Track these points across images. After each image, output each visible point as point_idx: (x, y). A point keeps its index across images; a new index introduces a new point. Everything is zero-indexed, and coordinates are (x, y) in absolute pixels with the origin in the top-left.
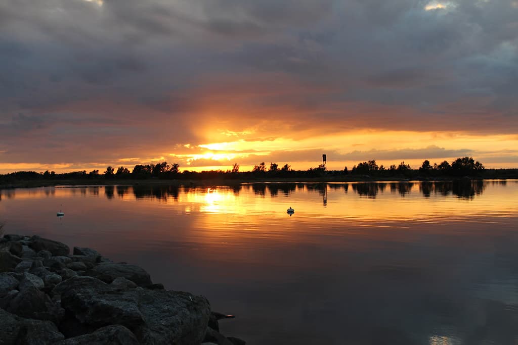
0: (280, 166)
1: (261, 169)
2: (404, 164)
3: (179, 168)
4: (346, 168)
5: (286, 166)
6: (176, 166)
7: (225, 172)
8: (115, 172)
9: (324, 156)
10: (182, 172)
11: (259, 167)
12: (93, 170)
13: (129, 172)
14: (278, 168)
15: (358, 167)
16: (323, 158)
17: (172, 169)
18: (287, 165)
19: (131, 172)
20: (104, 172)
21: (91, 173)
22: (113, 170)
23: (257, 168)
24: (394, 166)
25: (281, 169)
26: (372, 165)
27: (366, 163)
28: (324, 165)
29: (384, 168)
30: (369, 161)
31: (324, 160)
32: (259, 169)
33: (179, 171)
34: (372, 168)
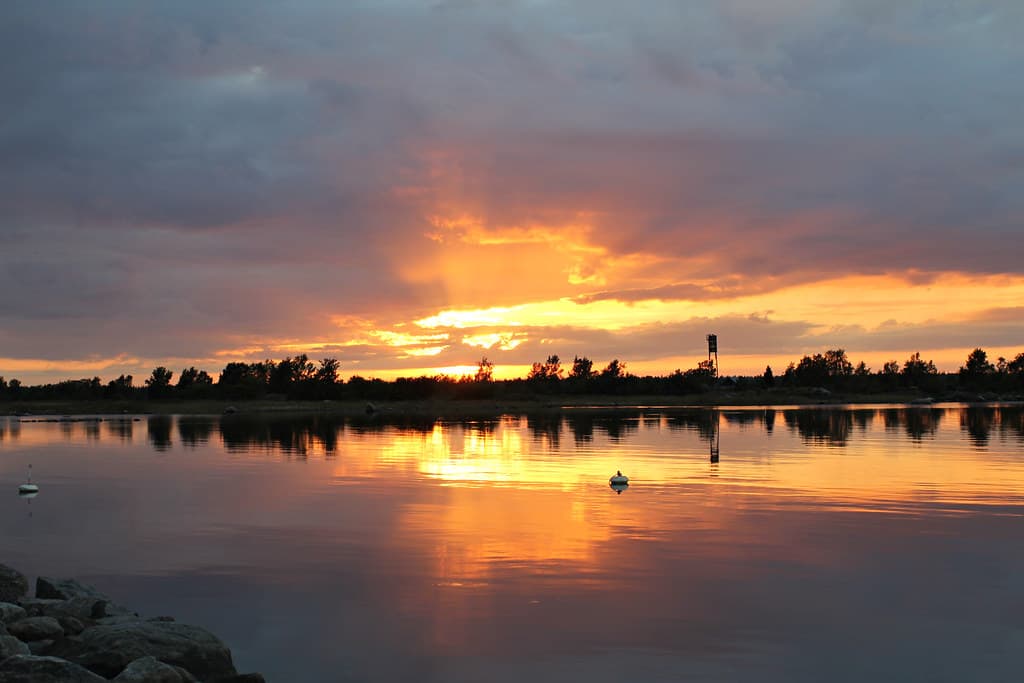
0: (599, 367)
1: (548, 373)
2: (920, 358)
3: (338, 372)
4: (769, 369)
5: (614, 365)
6: (330, 367)
7: (458, 380)
8: (174, 381)
9: (712, 340)
10: (346, 381)
11: (543, 368)
12: (118, 377)
13: (211, 380)
14: (592, 370)
15: (800, 366)
16: (710, 344)
17: (321, 372)
18: (616, 362)
19: (216, 380)
20: (147, 381)
21: (112, 383)
22: (169, 375)
23: (539, 370)
24: (893, 365)
25: (600, 373)
26: (835, 363)
27: (819, 356)
28: (712, 362)
29: (866, 368)
30: (829, 352)
31: (711, 350)
32: (544, 374)
33: (339, 379)
34: (835, 368)
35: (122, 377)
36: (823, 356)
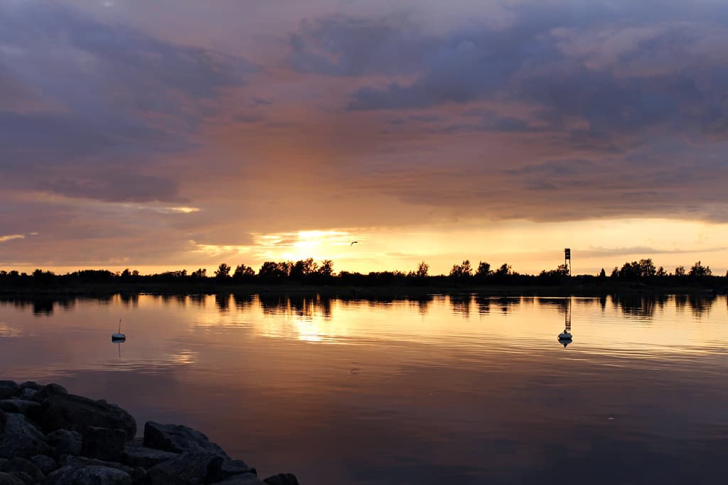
0: (494, 267)
1: (463, 271)
2: (701, 265)
3: (332, 268)
4: (603, 271)
5: (504, 267)
6: (327, 266)
7: (407, 274)
8: (231, 273)
9: (568, 252)
10: (337, 275)
11: (460, 268)
12: (198, 270)
13: (254, 272)
14: (490, 269)
15: (623, 269)
16: (566, 254)
17: (322, 268)
18: (506, 265)
19: (257, 272)
20: (215, 272)
21: (194, 273)
22: (229, 269)
23: (457, 269)
24: (682, 269)
25: (495, 272)
26: (646, 267)
27: (636, 263)
28: (566, 266)
29: (664, 271)
30: (642, 261)
31: (566, 258)
32: (460, 272)
33: (333, 272)
34: (646, 271)
35: (200, 270)
36: (638, 263)
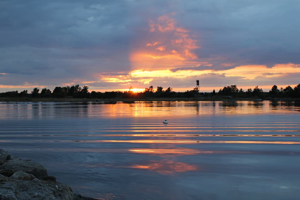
2: (258, 88)
3: (88, 90)
4: (214, 90)
5: (169, 89)
6: (86, 88)
7: (123, 93)
8: (40, 92)
10: (90, 93)
12: (23, 91)
13: (51, 92)
14: (163, 90)
15: (223, 90)
16: (197, 83)
17: (83, 90)
19: (52, 92)
20: (32, 92)
21: (21, 92)
22: (38, 90)
23: (147, 90)
24: (250, 89)
25: (165, 91)
26: (234, 89)
27: (229, 87)
28: (198, 88)
29: (242, 90)
30: (232, 86)
31: (197, 85)
32: (149, 91)
33: (88, 92)
34: (233, 90)
36: (230, 87)
